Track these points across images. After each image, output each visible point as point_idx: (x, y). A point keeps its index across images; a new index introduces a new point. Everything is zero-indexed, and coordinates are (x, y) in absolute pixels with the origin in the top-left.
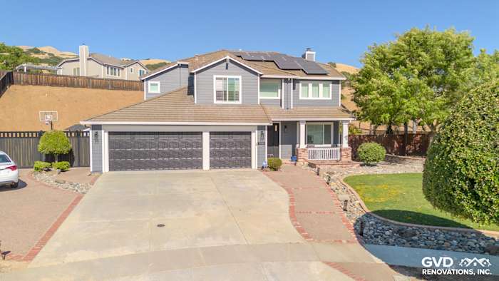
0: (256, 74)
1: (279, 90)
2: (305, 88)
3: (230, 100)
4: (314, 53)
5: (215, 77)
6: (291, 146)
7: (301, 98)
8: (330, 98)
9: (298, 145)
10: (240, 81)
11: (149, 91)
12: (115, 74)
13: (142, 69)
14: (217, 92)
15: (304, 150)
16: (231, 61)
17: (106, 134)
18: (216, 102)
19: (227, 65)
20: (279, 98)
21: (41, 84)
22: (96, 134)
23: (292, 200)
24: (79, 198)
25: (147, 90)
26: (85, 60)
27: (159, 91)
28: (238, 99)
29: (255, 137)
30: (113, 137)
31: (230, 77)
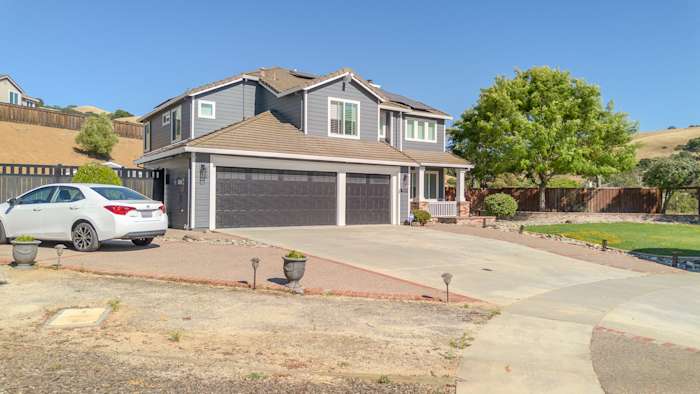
0: (376, 100)
1: (385, 127)
2: (410, 125)
3: (347, 133)
5: (330, 99)
7: (406, 138)
8: (436, 141)
10: (359, 108)
11: (200, 115)
14: (332, 121)
17: (214, 170)
19: (344, 85)
20: (384, 136)
22: (202, 170)
25: (196, 113)
27: (213, 117)
28: (355, 133)
29: (396, 182)
30: (222, 176)
31: (349, 101)
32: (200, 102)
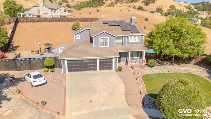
0: (114, 36)
1: (122, 39)
2: (131, 38)
3: (105, 45)
4: (135, 18)
5: (100, 38)
6: (126, 58)
7: (129, 41)
8: (140, 41)
9: (128, 58)
10: (109, 39)
11: (76, 39)
12: (54, 12)
13: (65, 9)
14: (101, 43)
15: (130, 61)
16: (106, 33)
17: (67, 61)
18: (100, 46)
19: (104, 34)
20: (122, 42)
21: (29, 22)
22: (64, 62)
23: (126, 88)
24: (65, 89)
25: (75, 38)
26: (42, 6)
27: (79, 39)
28: (108, 45)
29: (114, 60)
30: (69, 62)
31: (105, 38)
32: (76, 36)
